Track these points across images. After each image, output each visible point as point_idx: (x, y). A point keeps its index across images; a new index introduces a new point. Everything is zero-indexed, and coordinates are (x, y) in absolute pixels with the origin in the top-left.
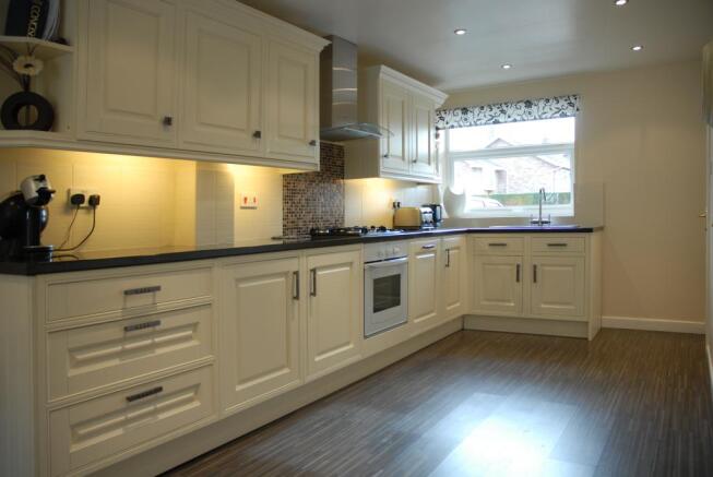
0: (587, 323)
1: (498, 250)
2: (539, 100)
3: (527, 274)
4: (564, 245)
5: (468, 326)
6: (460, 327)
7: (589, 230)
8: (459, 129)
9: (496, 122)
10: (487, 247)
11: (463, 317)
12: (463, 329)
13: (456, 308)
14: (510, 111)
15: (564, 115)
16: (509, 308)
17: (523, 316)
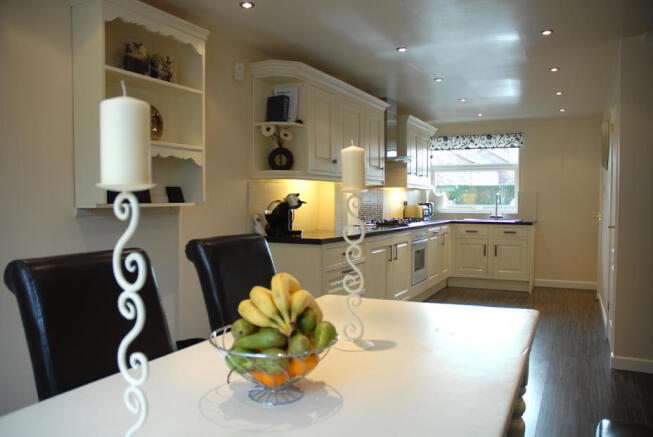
0: (527, 282)
1: (472, 235)
2: (496, 135)
3: (491, 251)
4: (514, 233)
5: (451, 284)
6: (445, 285)
7: (530, 224)
8: (442, 152)
9: (468, 148)
10: (464, 233)
11: (448, 279)
12: (447, 287)
13: (446, 272)
14: (477, 141)
15: (513, 146)
16: (479, 272)
17: (487, 277)
